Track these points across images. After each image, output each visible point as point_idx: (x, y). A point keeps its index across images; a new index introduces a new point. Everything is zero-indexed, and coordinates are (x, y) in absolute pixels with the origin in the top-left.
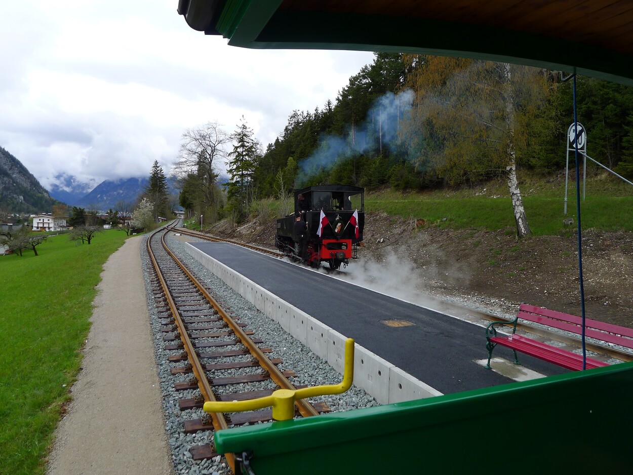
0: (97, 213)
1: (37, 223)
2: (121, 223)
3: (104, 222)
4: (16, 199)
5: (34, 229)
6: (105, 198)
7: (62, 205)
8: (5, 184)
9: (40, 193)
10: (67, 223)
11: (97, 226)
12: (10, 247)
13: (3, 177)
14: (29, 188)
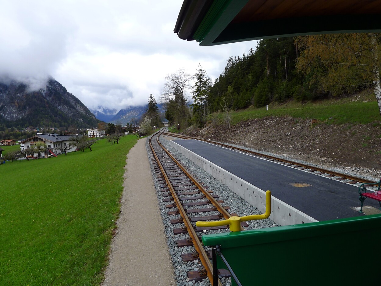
0: (121, 126)
1: (90, 133)
2: (134, 131)
3: (125, 131)
4: (79, 121)
5: (89, 137)
6: (124, 117)
7: (102, 123)
8: (73, 113)
9: (90, 116)
10: (105, 132)
11: (121, 133)
12: (78, 147)
13: (72, 109)
14: (85, 114)
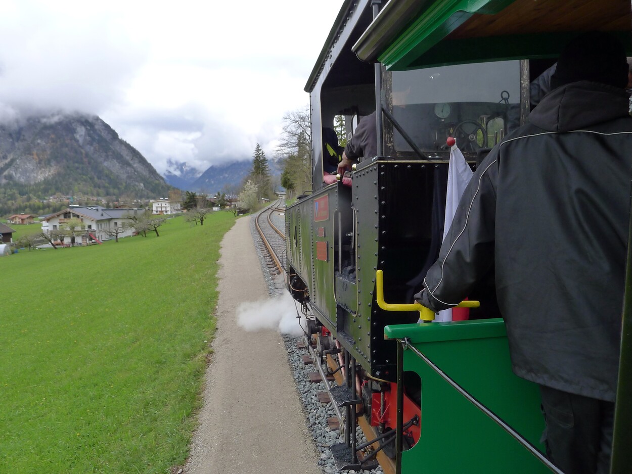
0: (206, 196)
1: (155, 207)
2: (228, 205)
3: (213, 204)
4: (137, 186)
5: (154, 213)
6: (213, 182)
7: (176, 191)
8: (128, 173)
9: (157, 180)
10: (181, 206)
11: (207, 209)
12: (136, 229)
13: (126, 167)
14: (148, 176)
